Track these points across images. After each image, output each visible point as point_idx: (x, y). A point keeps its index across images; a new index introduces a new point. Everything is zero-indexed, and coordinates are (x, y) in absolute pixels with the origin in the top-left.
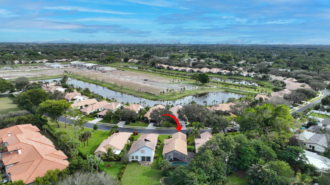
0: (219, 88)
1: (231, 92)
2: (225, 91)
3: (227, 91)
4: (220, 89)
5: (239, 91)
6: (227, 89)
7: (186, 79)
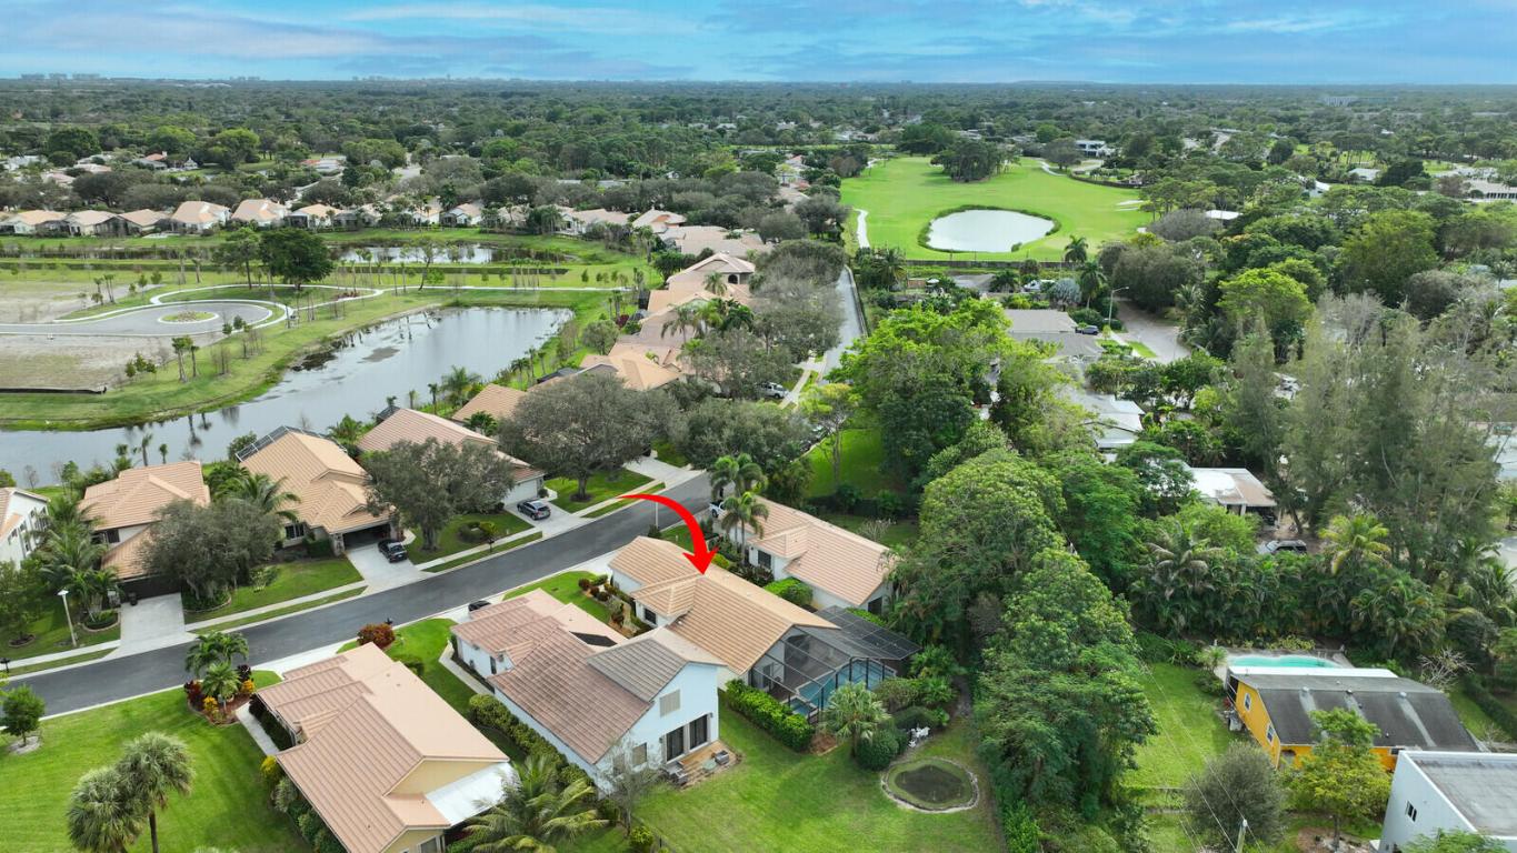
0: (405, 292)
1: (480, 305)
2: (445, 303)
3: (457, 304)
4: (413, 299)
5: (515, 292)
6: (449, 291)
7: (165, 275)
